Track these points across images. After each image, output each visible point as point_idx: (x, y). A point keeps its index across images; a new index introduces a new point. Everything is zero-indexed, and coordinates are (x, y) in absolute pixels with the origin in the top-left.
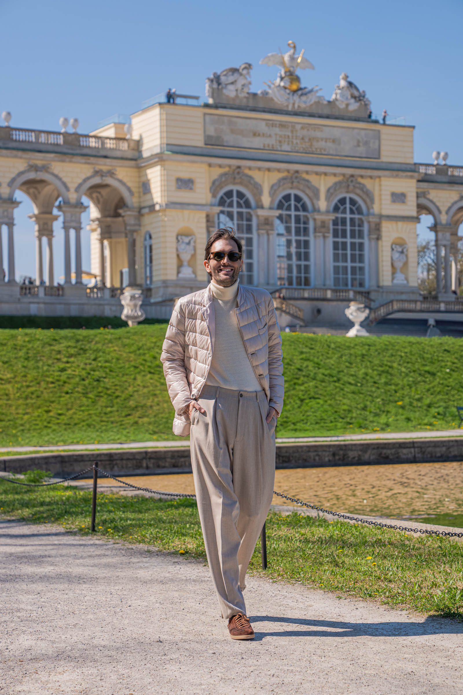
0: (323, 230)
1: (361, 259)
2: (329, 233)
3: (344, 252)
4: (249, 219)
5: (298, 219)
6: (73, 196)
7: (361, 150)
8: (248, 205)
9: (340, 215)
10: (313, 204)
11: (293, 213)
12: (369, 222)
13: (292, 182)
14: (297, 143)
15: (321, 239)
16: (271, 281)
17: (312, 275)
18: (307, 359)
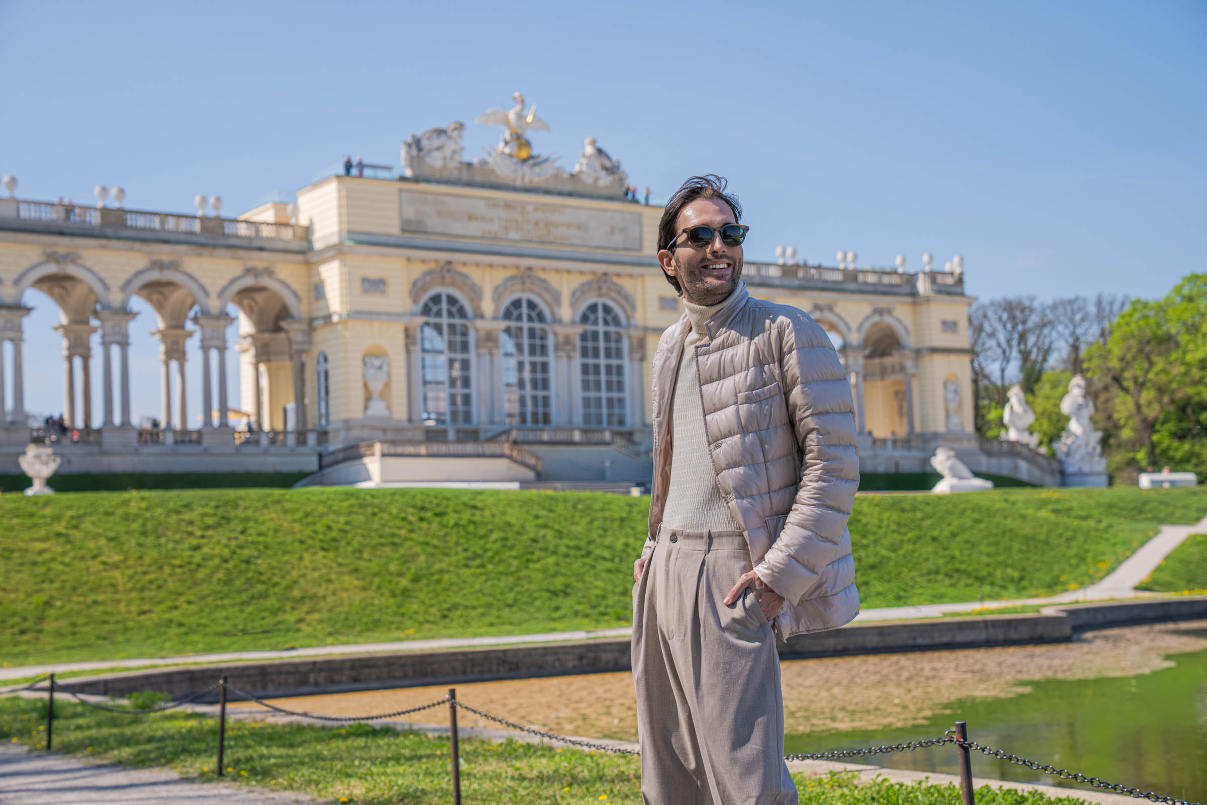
0: (568, 348)
1: (620, 387)
2: (574, 351)
3: (596, 378)
4: (465, 333)
5: (532, 333)
6: (214, 304)
7: (617, 240)
8: (462, 313)
9: (590, 328)
10: (552, 313)
11: (525, 324)
12: (629, 337)
13: (523, 283)
14: (528, 230)
15: (565, 360)
16: (497, 419)
17: (553, 410)
18: (545, 526)
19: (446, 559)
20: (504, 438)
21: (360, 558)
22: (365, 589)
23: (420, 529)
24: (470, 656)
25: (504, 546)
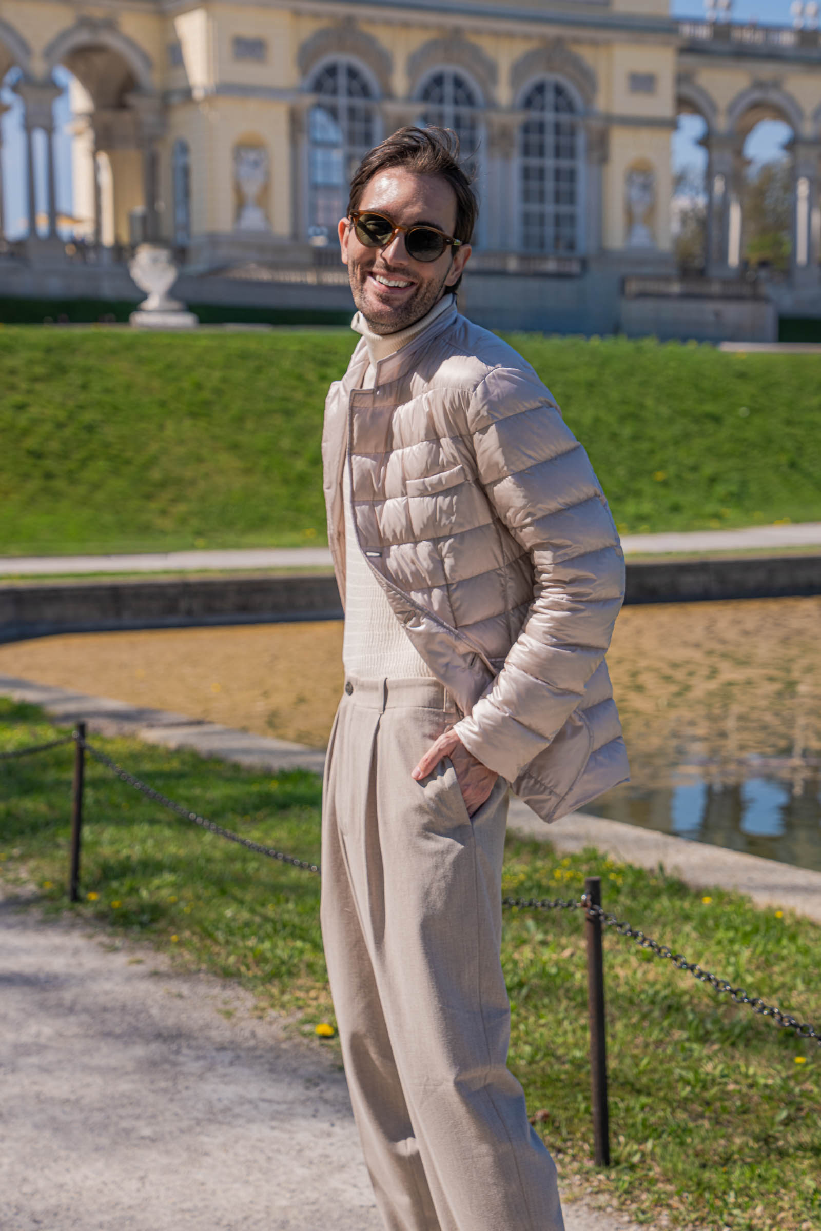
0: (504, 143)
1: (571, 198)
2: (513, 148)
3: (541, 185)
4: (368, 120)
5: (458, 121)
6: (38, 67)
8: (365, 91)
9: (534, 115)
10: (485, 93)
11: (449, 109)
12: (587, 129)
13: (449, 50)
15: (500, 159)
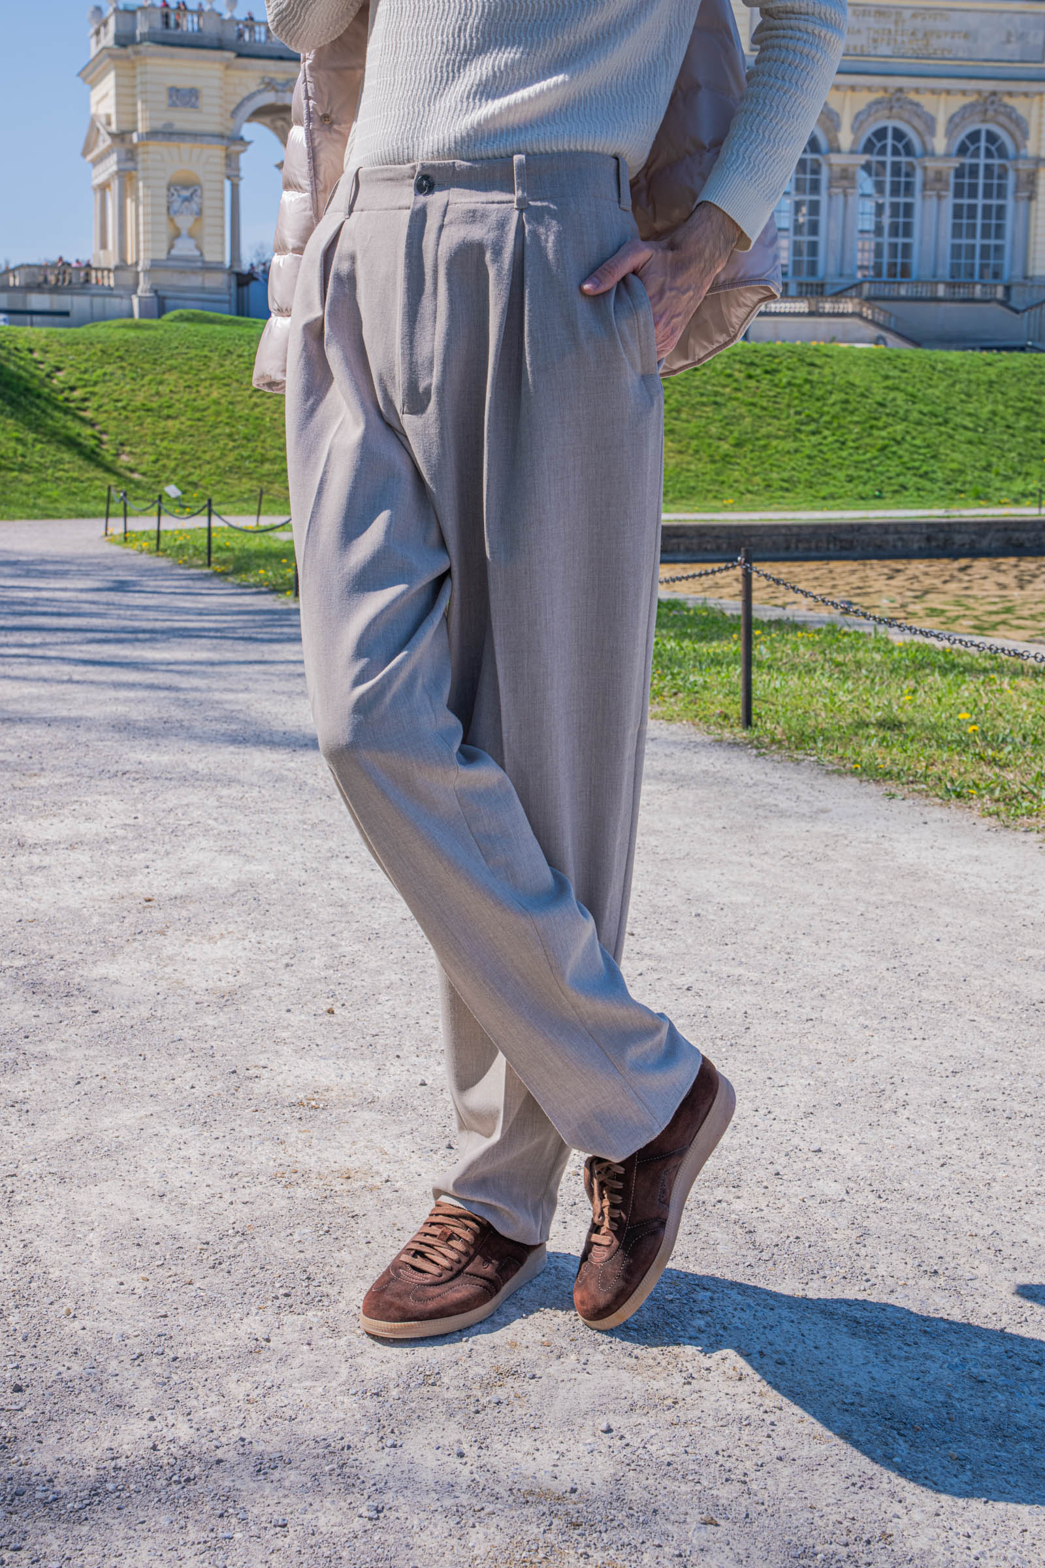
0: (938, 186)
2: (947, 190)
3: (971, 221)
4: (816, 171)
5: (896, 169)
7: (1014, 49)
9: (968, 161)
10: (924, 144)
11: (889, 159)
12: (1017, 170)
13: (891, 108)
14: (903, 42)
15: (935, 200)
16: (847, 271)
17: (915, 261)
18: (895, 388)
19: (775, 422)
20: (853, 292)
21: (676, 419)
22: (680, 452)
23: (747, 387)
24: (795, 531)
25: (844, 410)
